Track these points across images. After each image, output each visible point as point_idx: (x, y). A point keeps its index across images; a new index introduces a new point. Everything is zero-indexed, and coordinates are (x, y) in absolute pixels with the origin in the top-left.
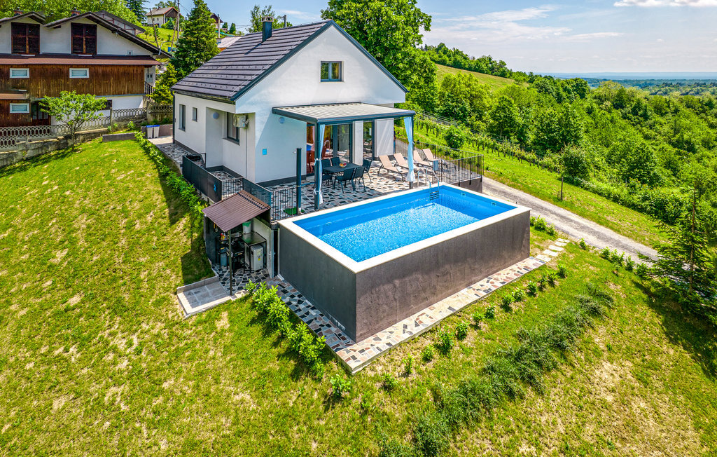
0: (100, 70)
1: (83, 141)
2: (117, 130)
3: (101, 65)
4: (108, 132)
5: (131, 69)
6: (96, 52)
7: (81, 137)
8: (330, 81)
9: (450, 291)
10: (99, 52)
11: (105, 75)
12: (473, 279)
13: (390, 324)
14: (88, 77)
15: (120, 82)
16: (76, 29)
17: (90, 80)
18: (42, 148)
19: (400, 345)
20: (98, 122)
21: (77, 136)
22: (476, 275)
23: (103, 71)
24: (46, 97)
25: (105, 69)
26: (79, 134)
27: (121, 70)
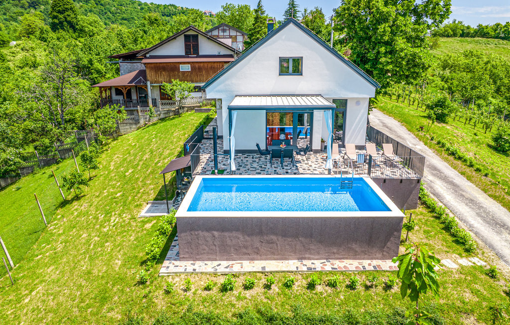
0: (197, 65)
1: (187, 111)
2: (206, 106)
3: (197, 62)
4: (200, 106)
5: (216, 64)
6: (198, 54)
7: (186, 109)
8: (290, 75)
9: (275, 257)
10: (200, 54)
11: (200, 69)
12: (307, 256)
13: (209, 259)
14: (190, 70)
15: (209, 73)
16: (187, 38)
17: (191, 72)
18: (167, 113)
19: (201, 273)
20: (195, 100)
21: (183, 107)
22: (311, 254)
23: (198, 66)
24: (164, 83)
25: (199, 64)
26: (185, 107)
27: (210, 65)
